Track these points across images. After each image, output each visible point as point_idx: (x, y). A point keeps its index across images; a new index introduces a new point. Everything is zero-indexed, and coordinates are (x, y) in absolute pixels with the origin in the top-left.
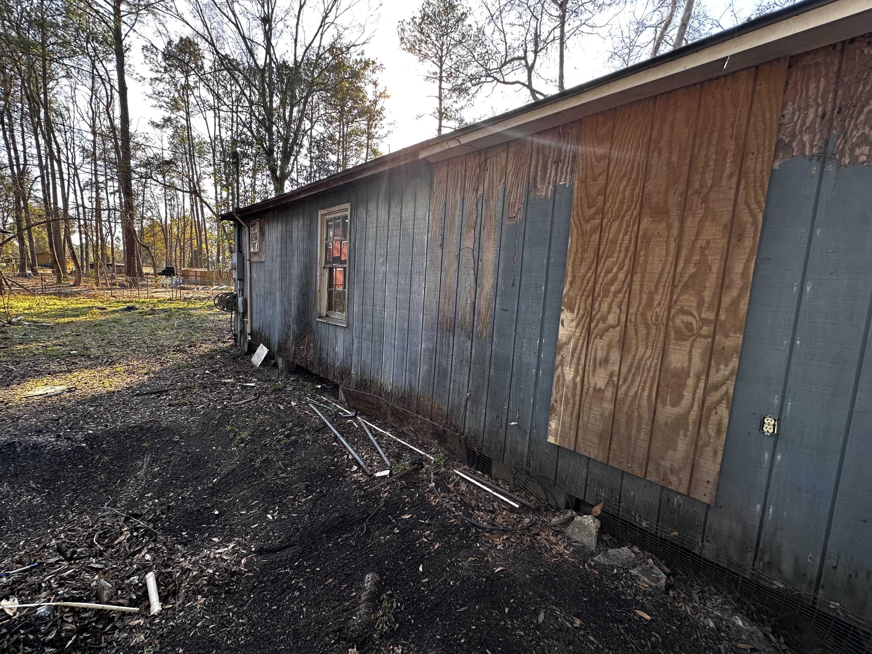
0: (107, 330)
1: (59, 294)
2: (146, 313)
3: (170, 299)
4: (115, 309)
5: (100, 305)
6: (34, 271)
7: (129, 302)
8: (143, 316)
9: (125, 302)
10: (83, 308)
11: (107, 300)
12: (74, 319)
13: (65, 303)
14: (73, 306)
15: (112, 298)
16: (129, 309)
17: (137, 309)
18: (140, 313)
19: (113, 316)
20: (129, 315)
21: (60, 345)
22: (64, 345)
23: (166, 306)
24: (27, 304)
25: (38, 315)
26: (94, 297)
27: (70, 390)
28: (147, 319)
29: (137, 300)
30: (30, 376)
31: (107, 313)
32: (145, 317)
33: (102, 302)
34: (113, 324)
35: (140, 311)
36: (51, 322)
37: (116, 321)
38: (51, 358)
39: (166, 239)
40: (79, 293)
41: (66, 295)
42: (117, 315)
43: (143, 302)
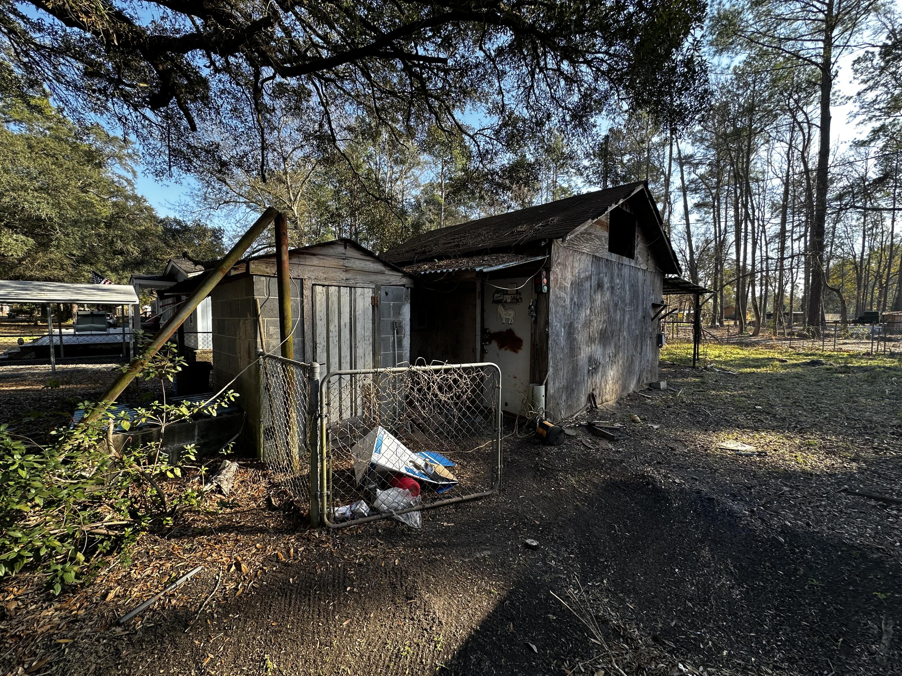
0: (790, 386)
1: (742, 344)
2: (837, 371)
3: (868, 354)
4: (795, 362)
5: (780, 357)
6: (721, 323)
7: (811, 355)
8: (832, 374)
9: (807, 355)
10: (763, 359)
11: (786, 352)
12: (754, 370)
13: (746, 353)
14: (753, 356)
15: (790, 350)
16: (813, 363)
17: (823, 364)
18: (827, 369)
19: (795, 370)
20: (813, 371)
21: (745, 397)
22: (748, 397)
23: (864, 363)
24: (717, 353)
25: (726, 363)
26: (772, 347)
27: (759, 454)
28: (838, 378)
29: (820, 352)
30: (722, 425)
31: (787, 367)
32: (835, 375)
33: (781, 353)
34: (796, 380)
35: (828, 367)
36: (735, 371)
37: (798, 376)
38: (739, 409)
39: (859, 279)
40: (757, 343)
41: (747, 345)
42: (800, 370)
43: (830, 356)
